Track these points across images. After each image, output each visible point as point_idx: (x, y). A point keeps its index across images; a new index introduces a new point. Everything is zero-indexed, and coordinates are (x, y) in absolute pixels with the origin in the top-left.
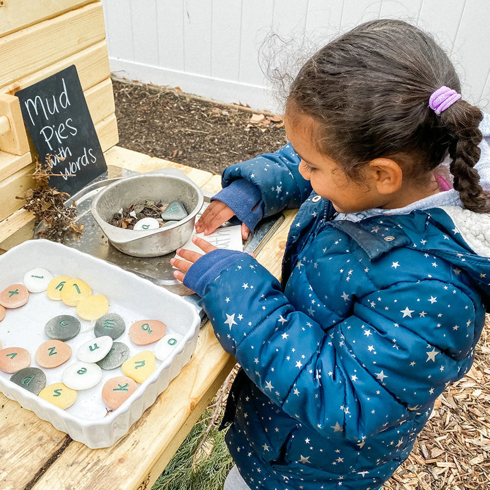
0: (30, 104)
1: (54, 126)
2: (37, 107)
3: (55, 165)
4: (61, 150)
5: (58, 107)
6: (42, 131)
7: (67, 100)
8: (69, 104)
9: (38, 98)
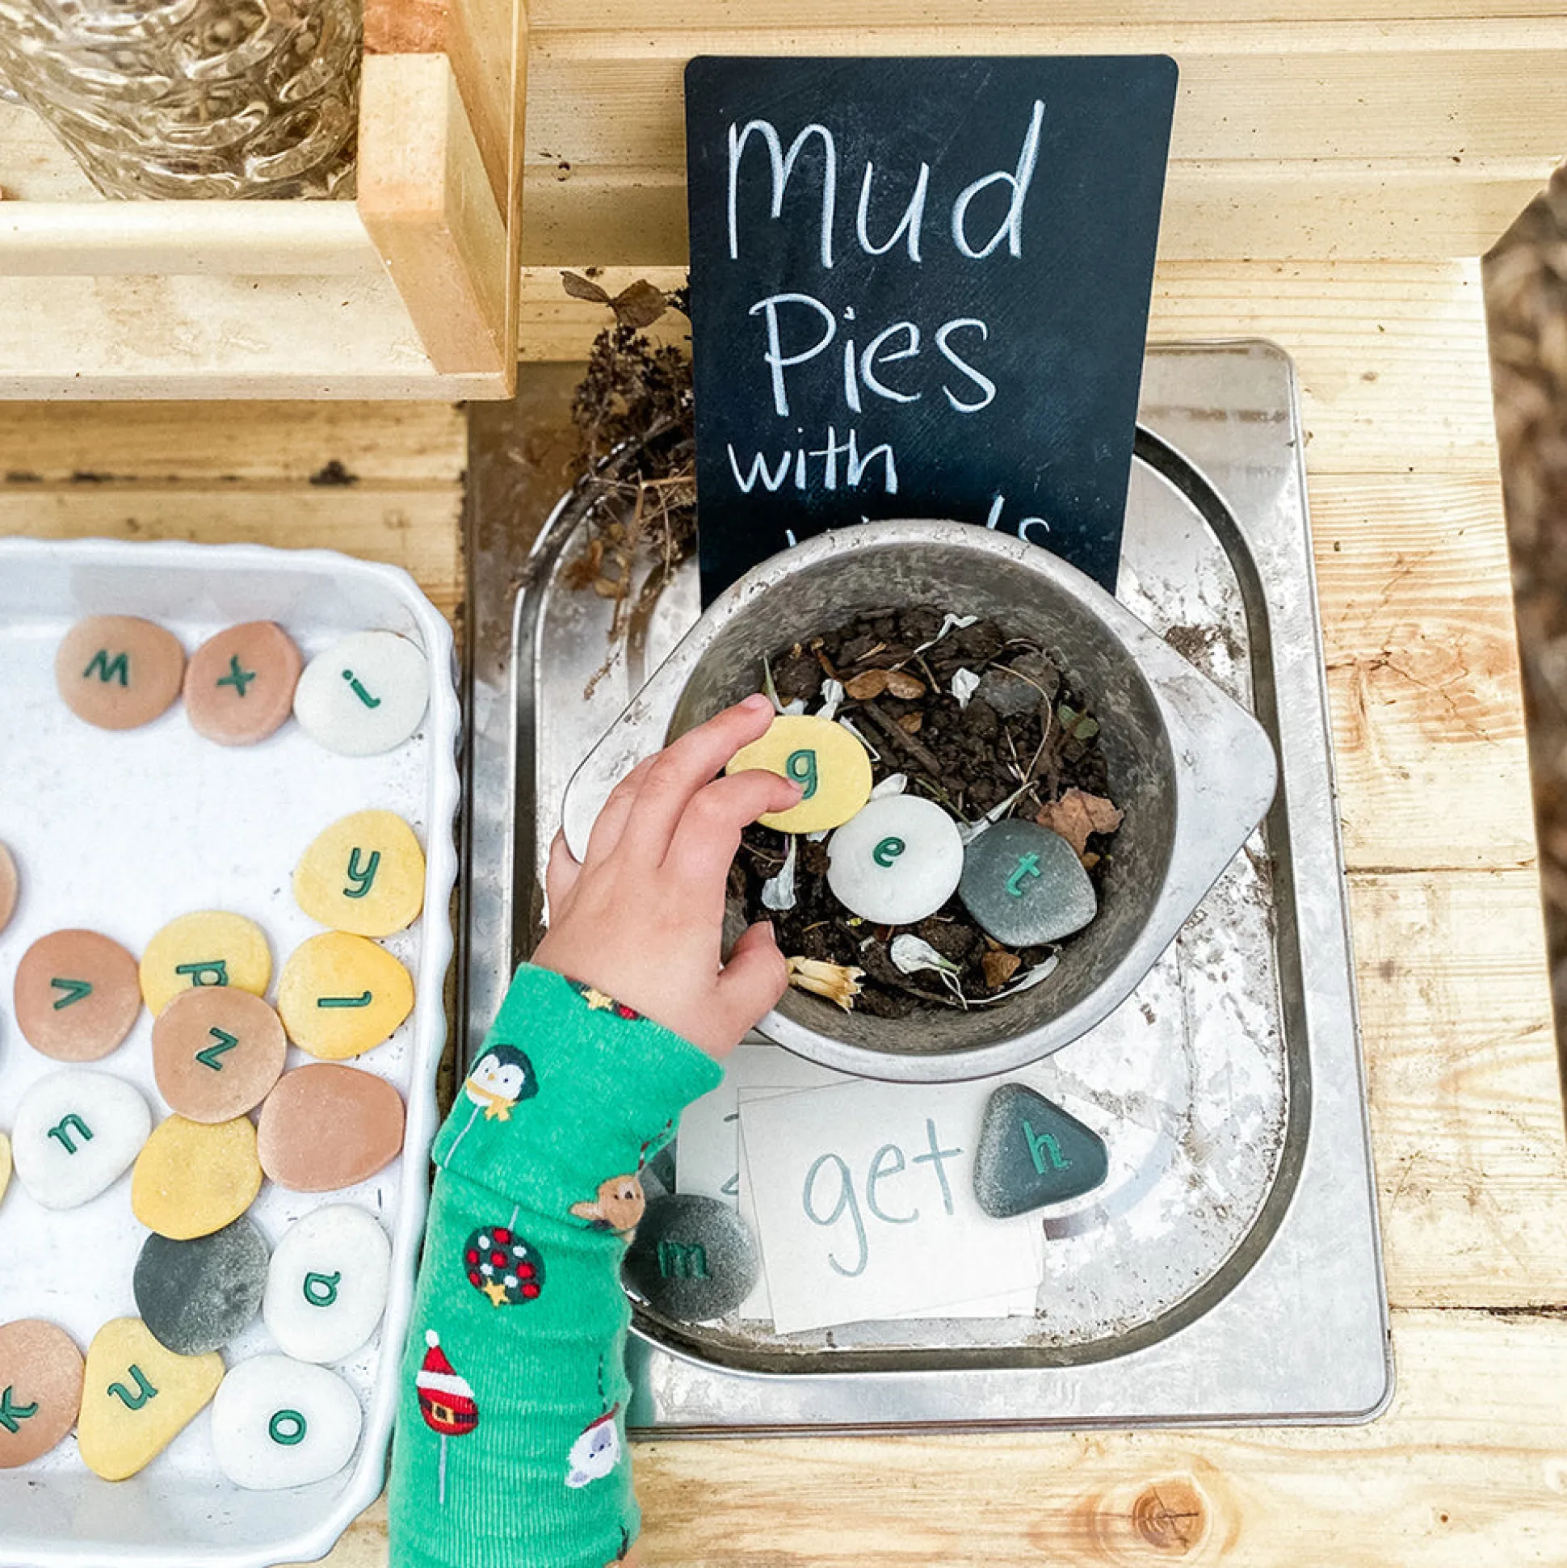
0: (756, 148)
1: (850, 315)
2: (792, 182)
3: (772, 486)
4: (841, 440)
5: (923, 232)
6: (769, 303)
7: (1012, 222)
8: (1015, 249)
9: (816, 138)
